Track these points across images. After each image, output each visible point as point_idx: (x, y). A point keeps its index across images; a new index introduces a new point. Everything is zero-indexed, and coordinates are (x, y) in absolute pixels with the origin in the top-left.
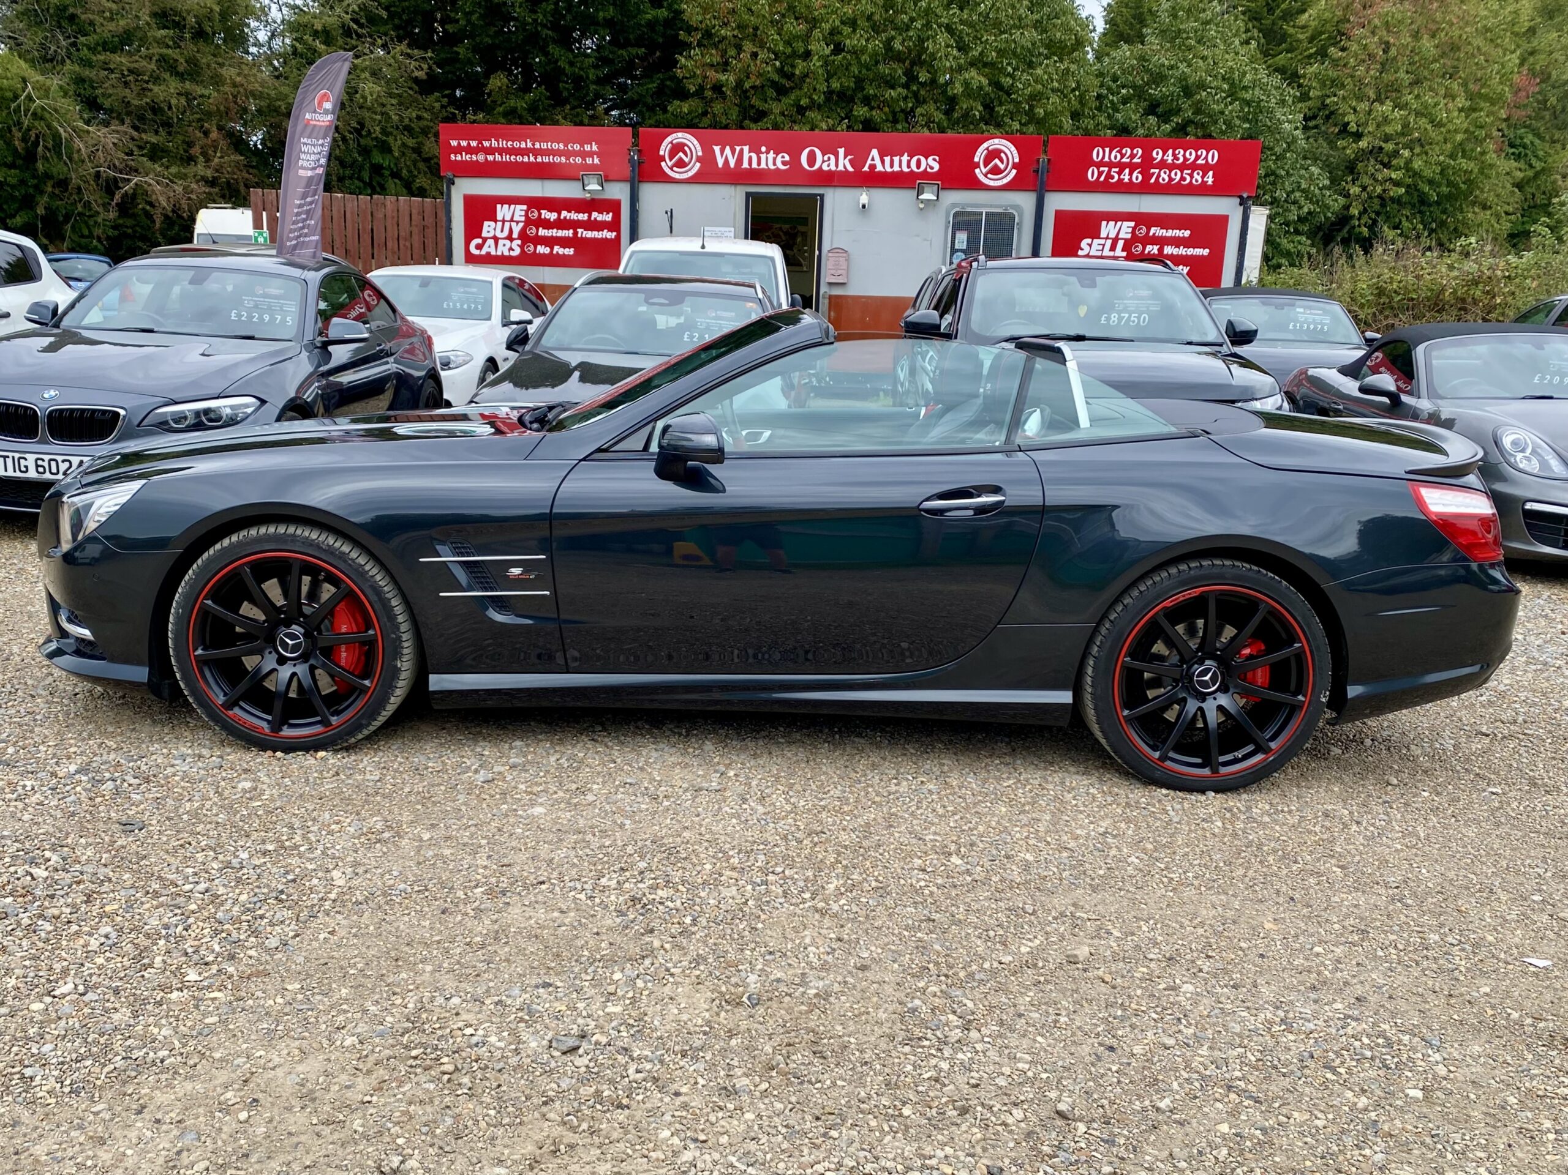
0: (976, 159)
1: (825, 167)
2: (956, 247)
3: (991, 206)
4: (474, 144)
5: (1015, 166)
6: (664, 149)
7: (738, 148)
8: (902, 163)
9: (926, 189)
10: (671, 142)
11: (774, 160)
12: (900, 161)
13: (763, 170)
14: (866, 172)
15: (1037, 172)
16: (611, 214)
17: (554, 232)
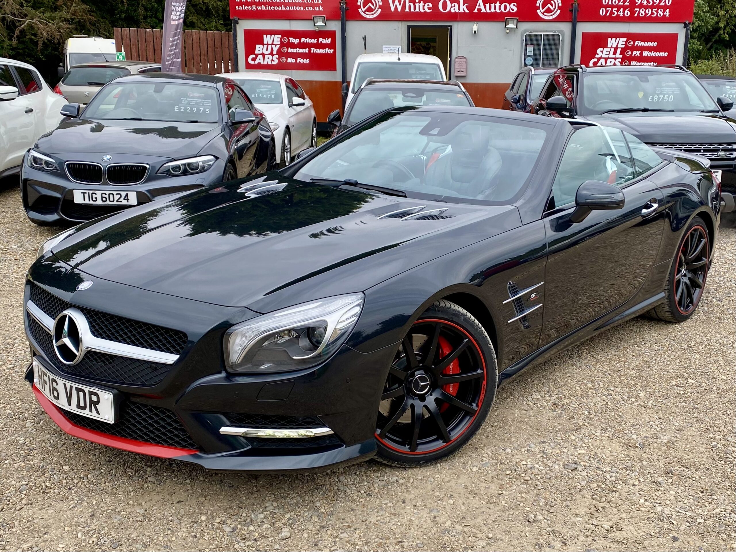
0: (538, 5)
1: (452, 11)
2: (527, 54)
3: (546, 31)
4: (249, 0)
5: (559, 8)
6: (360, 2)
9: (510, 22)
11: (424, 6)
12: (495, 6)
13: (417, 12)
14: (475, 13)
15: (572, 11)
16: (330, 39)
17: (297, 50)
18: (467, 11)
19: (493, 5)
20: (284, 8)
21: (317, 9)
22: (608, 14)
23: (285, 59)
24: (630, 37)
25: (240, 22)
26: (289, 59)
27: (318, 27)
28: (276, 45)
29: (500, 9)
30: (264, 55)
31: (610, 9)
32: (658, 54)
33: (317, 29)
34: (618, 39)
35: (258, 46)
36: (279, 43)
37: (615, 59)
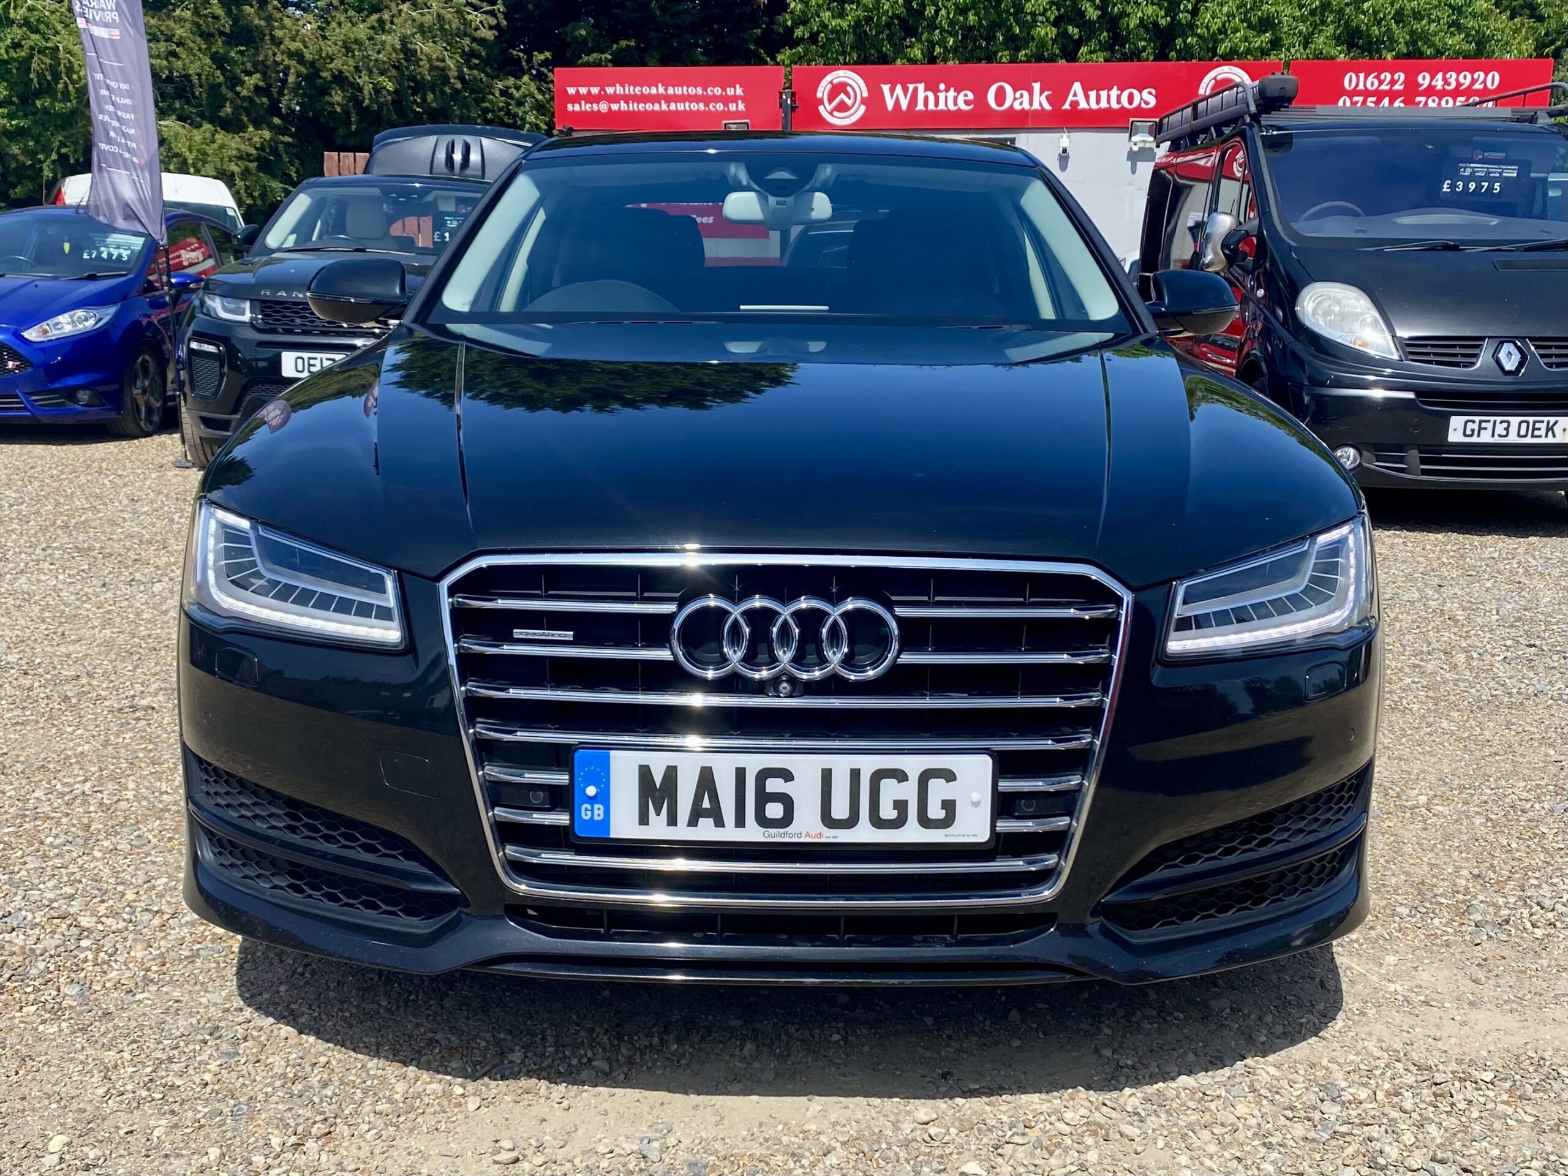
0: (1201, 91)
1: (1017, 107)
4: (595, 90)
6: (823, 90)
7: (911, 87)
8: (1112, 99)
9: (1140, 129)
10: (831, 82)
11: (955, 99)
12: (1109, 97)
13: (942, 111)
14: (1066, 110)
18: (1048, 107)
20: (664, 107)
21: (732, 107)
29: (1119, 101)
31: (1361, 99)
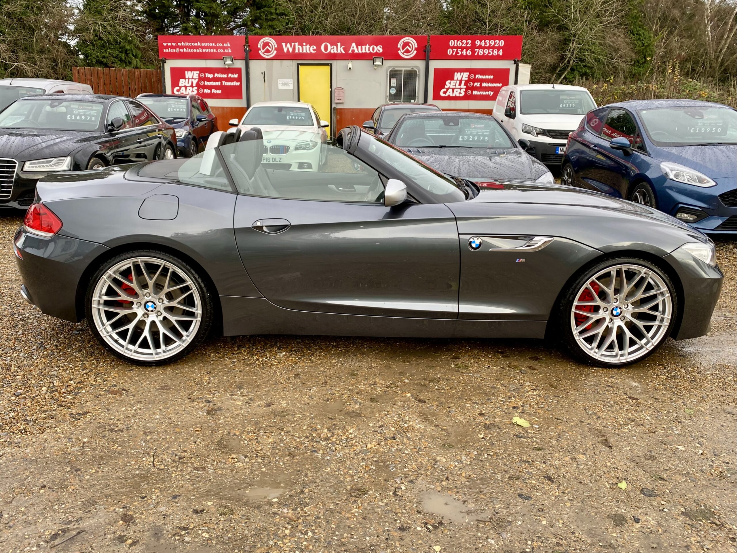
0: (399, 46)
1: (332, 52)
2: (392, 86)
3: (406, 67)
4: (174, 44)
5: (416, 49)
6: (260, 45)
7: (293, 44)
8: (366, 49)
10: (263, 42)
13: (305, 53)
14: (350, 53)
15: (425, 51)
16: (237, 75)
17: (212, 83)
18: (343, 52)
19: (363, 47)
20: (201, 50)
21: (226, 51)
22: (454, 54)
23: (202, 90)
24: (472, 71)
25: (167, 61)
26: (205, 90)
27: (227, 64)
28: (195, 79)
29: (369, 50)
30: (186, 87)
31: (456, 50)
32: (494, 85)
33: (227, 67)
34: (462, 73)
35: (181, 80)
36: (198, 77)
37: (461, 89)
